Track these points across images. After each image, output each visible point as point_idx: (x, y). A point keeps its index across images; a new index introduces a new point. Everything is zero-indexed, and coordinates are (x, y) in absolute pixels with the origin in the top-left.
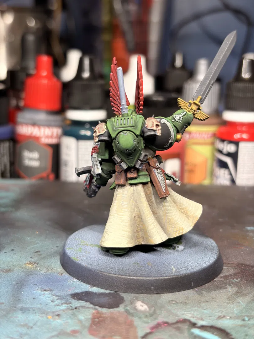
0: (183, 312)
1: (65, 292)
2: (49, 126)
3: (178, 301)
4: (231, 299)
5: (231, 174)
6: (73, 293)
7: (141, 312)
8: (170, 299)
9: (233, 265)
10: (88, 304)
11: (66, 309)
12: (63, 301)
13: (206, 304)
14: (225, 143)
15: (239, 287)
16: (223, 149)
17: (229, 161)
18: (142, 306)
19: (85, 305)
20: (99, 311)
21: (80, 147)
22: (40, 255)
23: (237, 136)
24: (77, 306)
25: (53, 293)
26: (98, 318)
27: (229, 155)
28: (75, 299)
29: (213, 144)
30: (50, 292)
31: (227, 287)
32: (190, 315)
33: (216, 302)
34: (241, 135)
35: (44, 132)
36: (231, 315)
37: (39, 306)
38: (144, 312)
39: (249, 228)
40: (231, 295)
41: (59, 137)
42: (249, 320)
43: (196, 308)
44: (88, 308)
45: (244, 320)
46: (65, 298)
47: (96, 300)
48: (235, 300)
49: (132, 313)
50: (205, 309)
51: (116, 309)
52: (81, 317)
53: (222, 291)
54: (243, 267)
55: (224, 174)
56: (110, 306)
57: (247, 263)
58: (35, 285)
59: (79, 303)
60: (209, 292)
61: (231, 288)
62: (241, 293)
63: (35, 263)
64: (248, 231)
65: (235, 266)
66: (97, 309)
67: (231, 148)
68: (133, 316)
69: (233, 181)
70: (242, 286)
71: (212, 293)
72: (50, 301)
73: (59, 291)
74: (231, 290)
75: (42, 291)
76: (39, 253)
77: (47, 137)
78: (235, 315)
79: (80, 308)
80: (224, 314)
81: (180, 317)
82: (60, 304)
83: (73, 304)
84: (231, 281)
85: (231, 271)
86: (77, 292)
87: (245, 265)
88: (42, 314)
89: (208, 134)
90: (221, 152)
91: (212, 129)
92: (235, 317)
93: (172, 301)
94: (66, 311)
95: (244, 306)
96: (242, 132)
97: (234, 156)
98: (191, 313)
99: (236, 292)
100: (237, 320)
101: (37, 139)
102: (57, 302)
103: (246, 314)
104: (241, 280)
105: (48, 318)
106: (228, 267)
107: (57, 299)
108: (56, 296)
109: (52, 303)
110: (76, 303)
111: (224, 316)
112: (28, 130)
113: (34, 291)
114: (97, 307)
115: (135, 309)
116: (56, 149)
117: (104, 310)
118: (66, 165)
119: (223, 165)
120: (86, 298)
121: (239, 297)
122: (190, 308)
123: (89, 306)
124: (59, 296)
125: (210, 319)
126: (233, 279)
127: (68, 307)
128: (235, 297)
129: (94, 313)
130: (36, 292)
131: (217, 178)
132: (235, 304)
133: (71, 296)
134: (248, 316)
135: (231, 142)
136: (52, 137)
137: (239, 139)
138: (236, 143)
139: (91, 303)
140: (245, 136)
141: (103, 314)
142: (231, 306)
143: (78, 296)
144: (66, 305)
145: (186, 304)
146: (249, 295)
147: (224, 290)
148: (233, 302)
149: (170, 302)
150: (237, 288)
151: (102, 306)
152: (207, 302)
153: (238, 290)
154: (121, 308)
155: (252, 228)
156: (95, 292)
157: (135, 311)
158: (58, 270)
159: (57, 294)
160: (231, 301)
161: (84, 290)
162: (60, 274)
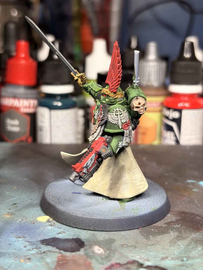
0: (133, 255)
1: (35, 239)
2: (27, 98)
3: (129, 245)
4: (173, 242)
5: (176, 136)
6: (43, 239)
7: (98, 255)
8: (122, 243)
9: (176, 213)
10: (54, 249)
11: (36, 254)
12: (34, 247)
13: (152, 247)
14: (171, 110)
15: (180, 232)
16: (169, 116)
17: (174, 125)
18: (99, 250)
19: (52, 249)
20: (63, 255)
21: (52, 115)
22: (17, 207)
23: (180, 105)
24: (45, 250)
25: (26, 239)
26: (62, 261)
27: (174, 120)
28: (44, 245)
29: (161, 111)
30: (23, 239)
31: (170, 232)
32: (138, 257)
33: (160, 245)
34: (184, 104)
35: (23, 104)
36: (172, 256)
37: (14, 251)
38: (100, 255)
39: (189, 181)
40: (173, 239)
41: (36, 108)
42: (187, 260)
43: (144, 251)
44: (54, 252)
45: (183, 260)
46: (35, 244)
47: (61, 245)
48: (176, 243)
49: (90, 256)
50: (150, 252)
51: (78, 253)
52: (48, 260)
53: (165, 235)
54: (183, 215)
55: (170, 135)
56: (73, 250)
57: (187, 211)
58: (11, 232)
59: (47, 248)
60: (155, 236)
61: (173, 232)
62: (181, 237)
63: (12, 214)
64: (188, 183)
65: (177, 214)
66: (61, 253)
67: (176, 115)
68: (91, 258)
69: (177, 141)
70: (182, 231)
71: (157, 237)
72: (23, 247)
73: (31, 238)
74: (173, 234)
75: (17, 238)
76: (16, 205)
77: (26, 107)
78: (175, 256)
79: (48, 252)
80: (166, 255)
81: (130, 259)
82: (31, 249)
83: (42, 249)
84: (173, 227)
85: (173, 218)
86: (45, 238)
87: (185, 212)
88: (16, 258)
89: (157, 103)
90: (167, 118)
91: (160, 99)
92: (176, 258)
93: (124, 245)
94: (36, 255)
95: (183, 248)
96: (185, 102)
97: (178, 121)
98: (139, 255)
99: (177, 236)
100: (177, 261)
101: (17, 109)
102: (28, 247)
103: (184, 255)
104: (181, 226)
105: (20, 261)
106: (171, 214)
107: (29, 245)
108: (28, 242)
109: (24, 248)
110: (45, 248)
111: (167, 258)
112: (10, 102)
113: (10, 238)
114: (62, 251)
115: (93, 252)
116: (33, 117)
117: (68, 254)
118: (41, 130)
119: (170, 128)
120: (53, 244)
121: (179, 241)
122: (138, 251)
123: (55, 251)
124: (30, 242)
125: (155, 260)
126: (175, 225)
127: (38, 252)
128: (176, 241)
129: (59, 257)
130: (12, 239)
131: (165, 139)
132: (176, 246)
133: (40, 242)
134: (186, 257)
135: (175, 110)
136: (29, 107)
137: (182, 107)
138: (180, 111)
139: (57, 248)
140: (187, 105)
141: (66, 257)
142: (173, 248)
143: (46, 242)
144: (36, 250)
145: (135, 247)
146: (188, 239)
147: (167, 235)
148: (174, 245)
149: (122, 246)
150: (178, 233)
151: (66, 250)
152: (153, 245)
153: (178, 235)
154: (82, 252)
155: (192, 181)
156: (60, 238)
157: (93, 254)
158: (31, 219)
159: (29, 241)
160: (173, 244)
161: (52, 237)
162: (33, 223)
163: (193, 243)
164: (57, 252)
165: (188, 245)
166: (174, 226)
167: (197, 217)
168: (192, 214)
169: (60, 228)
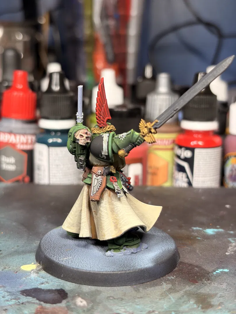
0: (118, 307)
1: (16, 289)
2: (24, 134)
3: (115, 297)
4: (164, 295)
5: (188, 177)
6: (23, 289)
7: (80, 307)
8: (109, 295)
10: (34, 300)
11: (14, 305)
12: (13, 297)
13: (140, 299)
14: (183, 149)
15: (174, 284)
16: (181, 155)
17: (186, 165)
18: (81, 302)
19: (32, 300)
20: (43, 306)
22: (1, 254)
23: (193, 143)
24: (24, 301)
25: (6, 289)
26: (41, 313)
27: (186, 160)
28: (24, 295)
29: (173, 149)
30: (3, 289)
31: (162, 284)
33: (149, 298)
34: (197, 142)
35: (20, 139)
36: (160, 310)
38: (82, 307)
39: (195, 228)
40: (165, 292)
41: (32, 143)
43: (130, 304)
44: (34, 303)
46: (15, 294)
47: (42, 296)
48: (167, 295)
49: (72, 308)
50: (137, 305)
51: (59, 305)
52: (26, 312)
53: (157, 288)
54: (181, 266)
55: (182, 177)
56: (54, 302)
57: (186, 261)
59: (27, 299)
60: (145, 288)
61: (166, 284)
62: (174, 289)
64: (193, 231)
66: (41, 305)
67: (188, 154)
69: (190, 184)
70: (176, 283)
71: (147, 289)
72: (1, 297)
73: (11, 287)
74: (166, 286)
76: (0, 252)
77: (23, 144)
78: (163, 310)
79: (27, 304)
80: (154, 309)
81: (115, 312)
82: (10, 300)
83: (21, 300)
86: (27, 288)
87: (183, 263)
89: (169, 141)
90: (179, 157)
92: (163, 312)
93: (110, 297)
95: (174, 301)
96: (198, 140)
97: (190, 161)
98: (124, 309)
99: (170, 289)
101: (13, 145)
102: (7, 298)
103: (173, 309)
104: (176, 277)
107: (8, 295)
109: (2, 299)
110: (24, 299)
111: (154, 311)
112: (5, 138)
114: (42, 303)
115: (75, 304)
116: (30, 154)
117: (48, 306)
118: (39, 169)
119: (181, 169)
120: (33, 295)
121: (171, 294)
122: (124, 304)
123: (35, 302)
124: (10, 292)
126: (170, 276)
127: (16, 303)
128: (168, 293)
129: (38, 308)
131: (177, 180)
132: (166, 299)
133: (20, 292)
135: (187, 148)
136: (27, 143)
137: (195, 145)
138: (192, 150)
139: (38, 299)
140: (200, 143)
141: (45, 309)
142: (162, 301)
143: (27, 293)
144: (14, 301)
145: (122, 299)
146: (181, 292)
147: (159, 287)
148: (165, 298)
149: (108, 298)
150: (171, 285)
151: (46, 302)
152: (141, 298)
153: (171, 287)
154: (64, 304)
155: (198, 228)
156: (43, 288)
157: (75, 307)
158: (14, 268)
159: (8, 291)
160: (163, 297)
161: (33, 287)
162: (16, 272)
163: (185, 296)
164: (37, 303)
165: (180, 299)
166: (168, 277)
167: (196, 268)
168: (191, 265)
169: (44, 278)
